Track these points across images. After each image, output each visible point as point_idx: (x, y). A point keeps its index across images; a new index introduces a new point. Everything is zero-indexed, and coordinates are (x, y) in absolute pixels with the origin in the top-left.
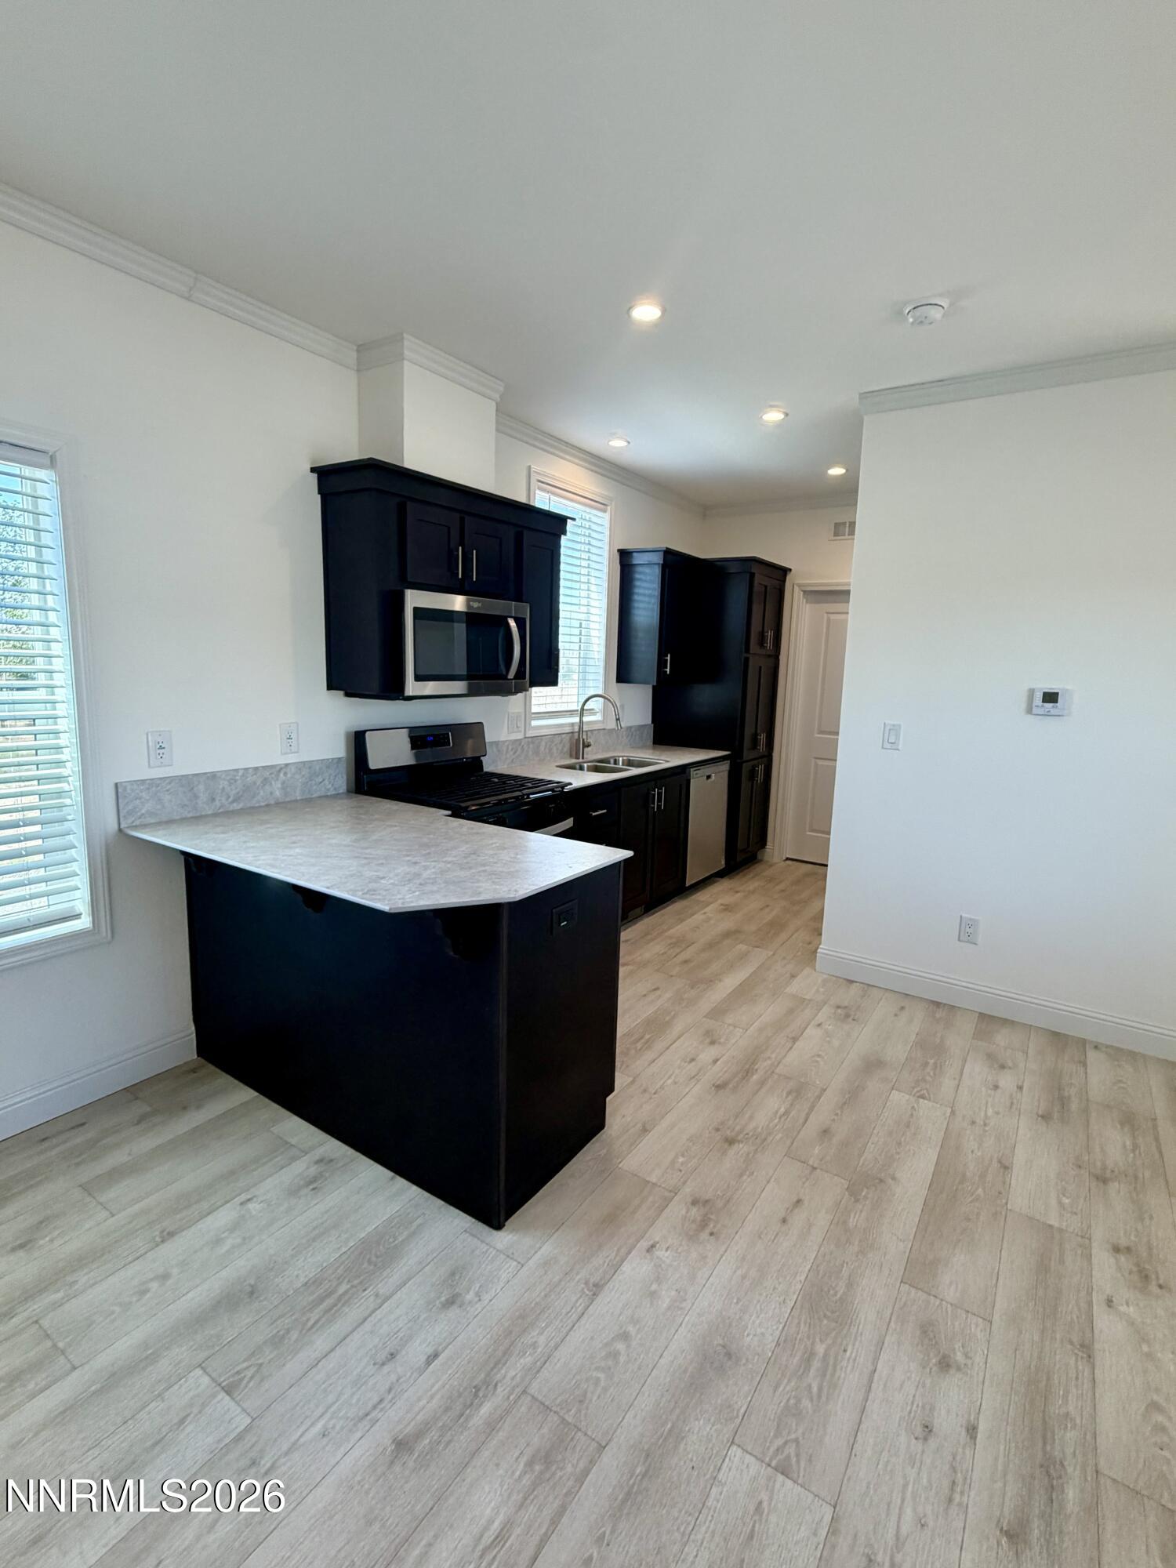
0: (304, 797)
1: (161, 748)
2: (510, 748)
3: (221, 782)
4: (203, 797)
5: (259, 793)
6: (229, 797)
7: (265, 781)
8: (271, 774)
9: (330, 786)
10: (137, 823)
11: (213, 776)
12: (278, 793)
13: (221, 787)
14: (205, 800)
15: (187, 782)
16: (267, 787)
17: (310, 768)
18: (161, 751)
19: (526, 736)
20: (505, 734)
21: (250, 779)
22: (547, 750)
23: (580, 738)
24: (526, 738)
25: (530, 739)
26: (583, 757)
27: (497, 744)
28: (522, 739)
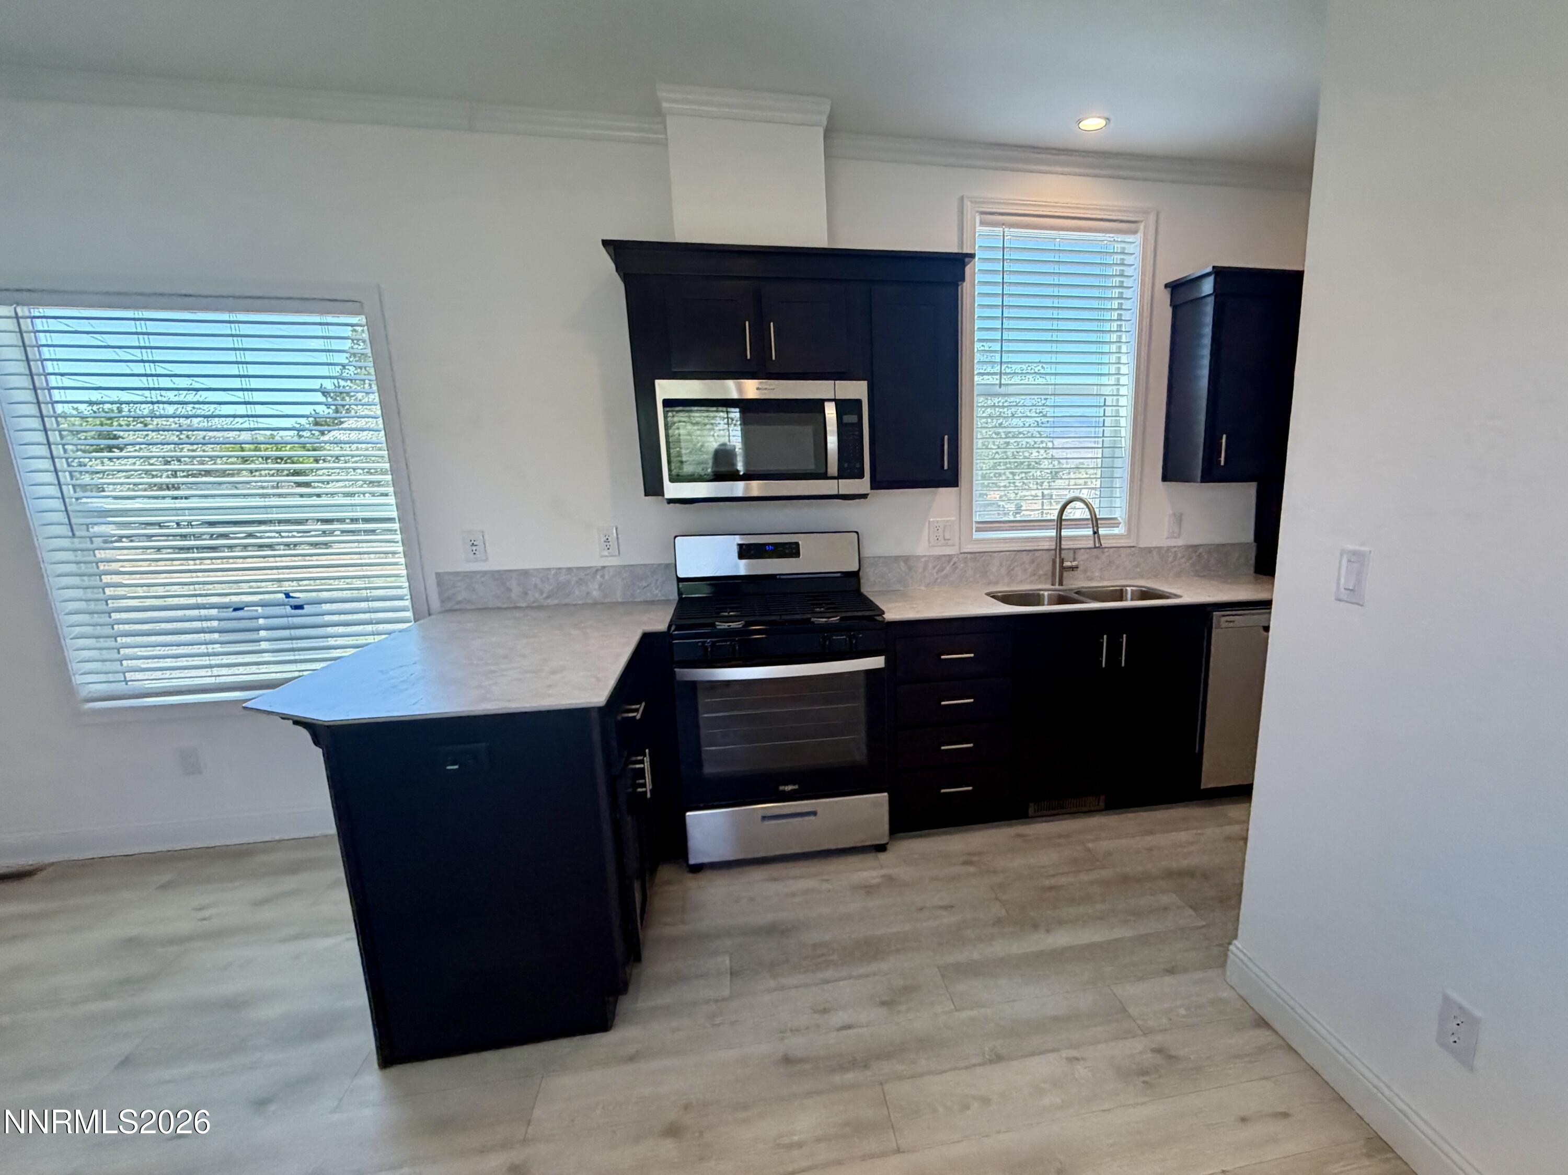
0: (625, 600)
1: (473, 545)
2: (930, 566)
3: (534, 579)
5: (574, 592)
6: (543, 593)
7: (581, 581)
8: (586, 575)
10: (456, 607)
11: (525, 573)
12: (595, 594)
13: (533, 583)
14: (518, 594)
15: (500, 577)
16: (583, 587)
17: (631, 571)
18: (474, 548)
19: (962, 551)
20: (923, 547)
21: (563, 578)
22: (1003, 571)
23: (1056, 557)
24: (961, 553)
25: (969, 556)
26: (1061, 584)
27: (906, 559)
28: (955, 555)
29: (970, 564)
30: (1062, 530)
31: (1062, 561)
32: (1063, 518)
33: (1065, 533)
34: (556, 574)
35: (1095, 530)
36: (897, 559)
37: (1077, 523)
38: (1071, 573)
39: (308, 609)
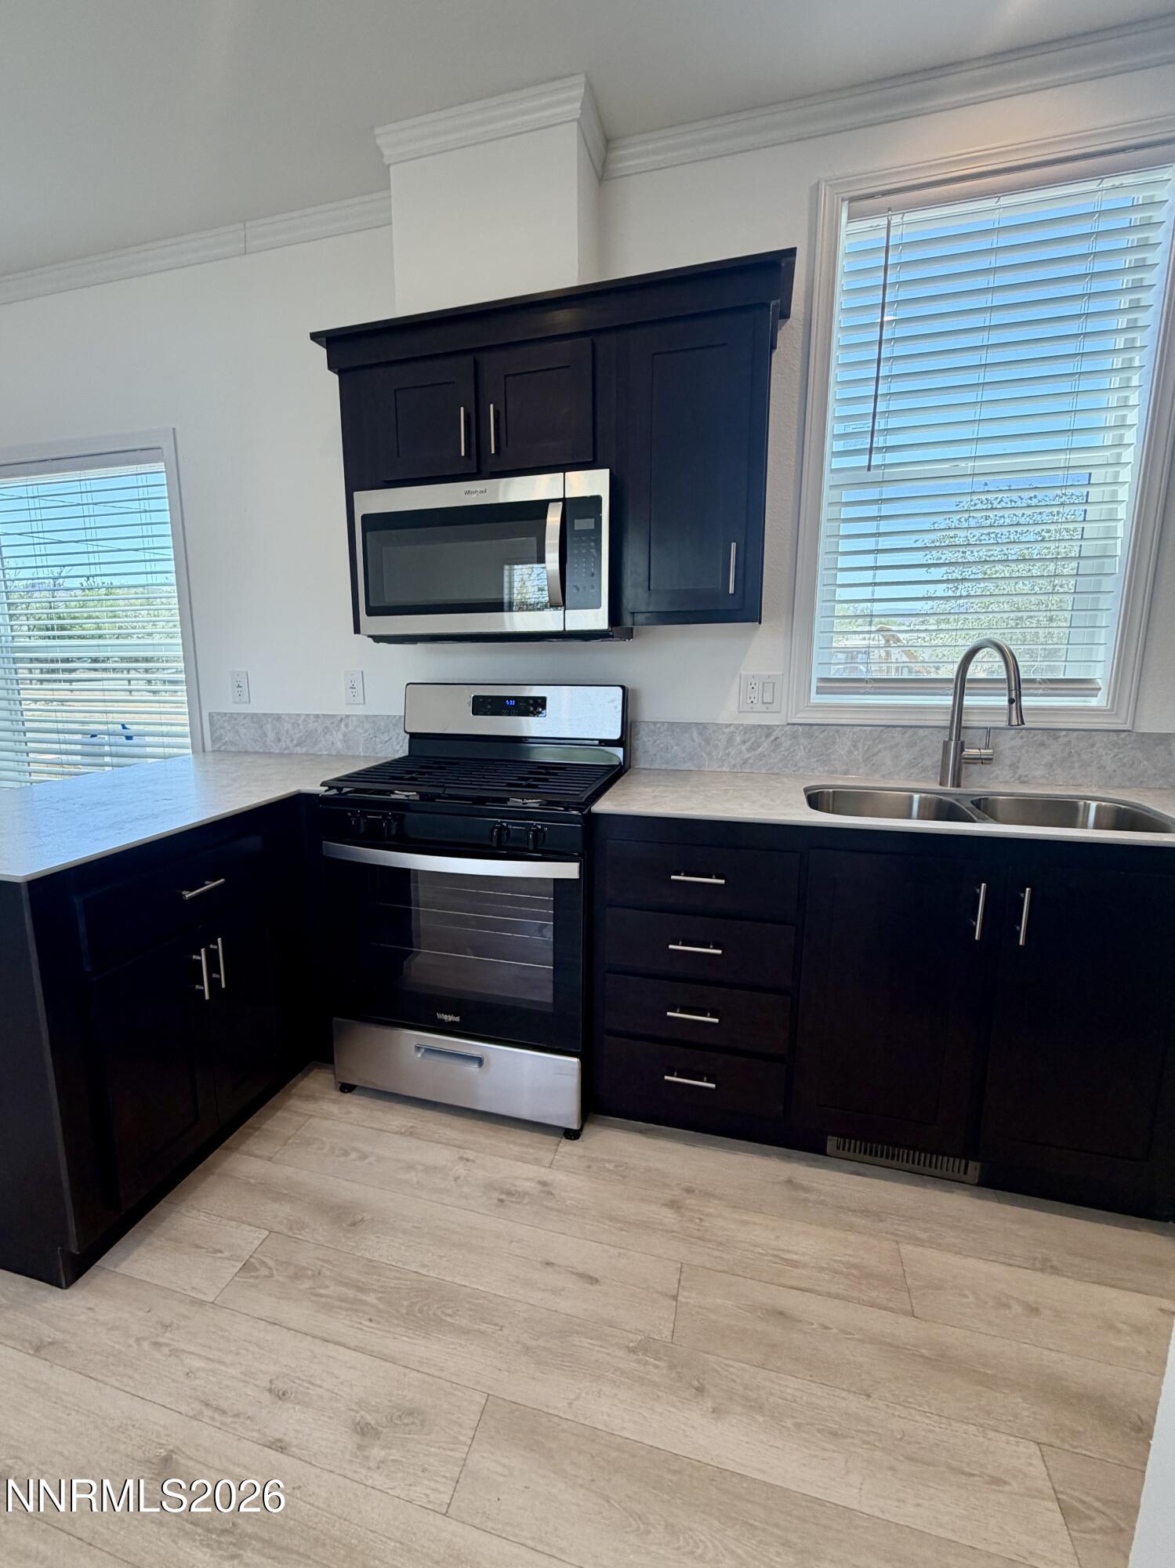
0: (368, 755)
1: (239, 686)
2: (738, 739)
3: (286, 724)
4: (271, 735)
5: (320, 741)
6: (293, 740)
7: (327, 730)
8: (332, 723)
9: (398, 747)
10: (222, 748)
11: (279, 717)
12: (339, 745)
13: (285, 728)
14: (273, 739)
15: (258, 719)
16: (328, 737)
17: (374, 722)
18: (240, 689)
19: (789, 722)
20: (729, 711)
21: (312, 726)
22: (858, 755)
23: (951, 739)
24: (788, 724)
25: (800, 728)
26: (957, 783)
27: (702, 727)
28: (778, 726)
29: (802, 740)
30: (965, 698)
31: (961, 747)
32: (968, 677)
33: (968, 701)
34: (305, 720)
35: (1014, 697)
36: (686, 727)
37: (987, 685)
38: (975, 768)
39: (136, 740)
